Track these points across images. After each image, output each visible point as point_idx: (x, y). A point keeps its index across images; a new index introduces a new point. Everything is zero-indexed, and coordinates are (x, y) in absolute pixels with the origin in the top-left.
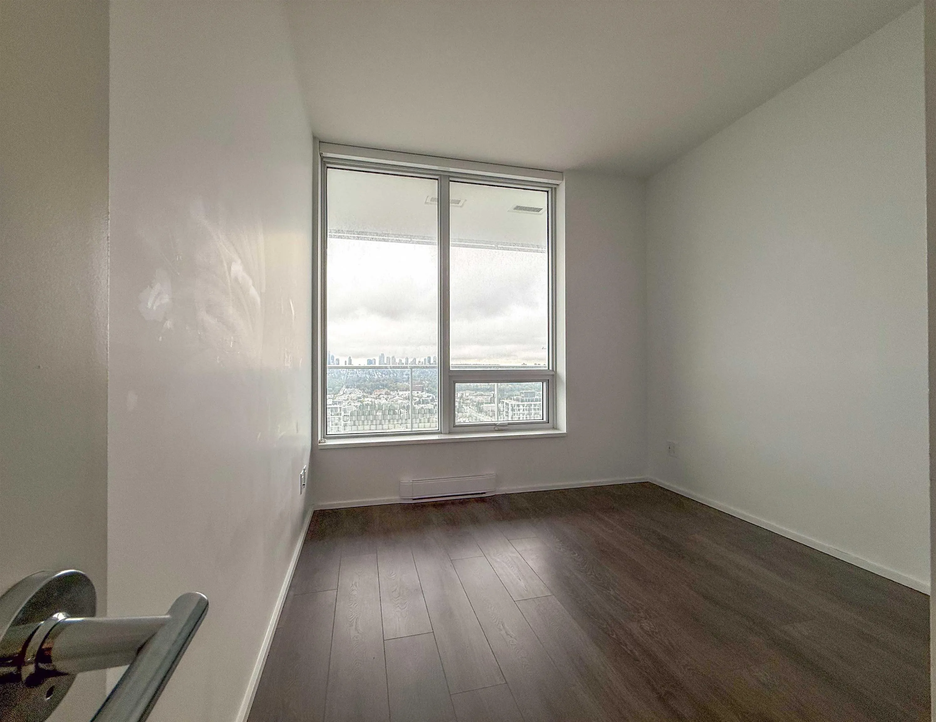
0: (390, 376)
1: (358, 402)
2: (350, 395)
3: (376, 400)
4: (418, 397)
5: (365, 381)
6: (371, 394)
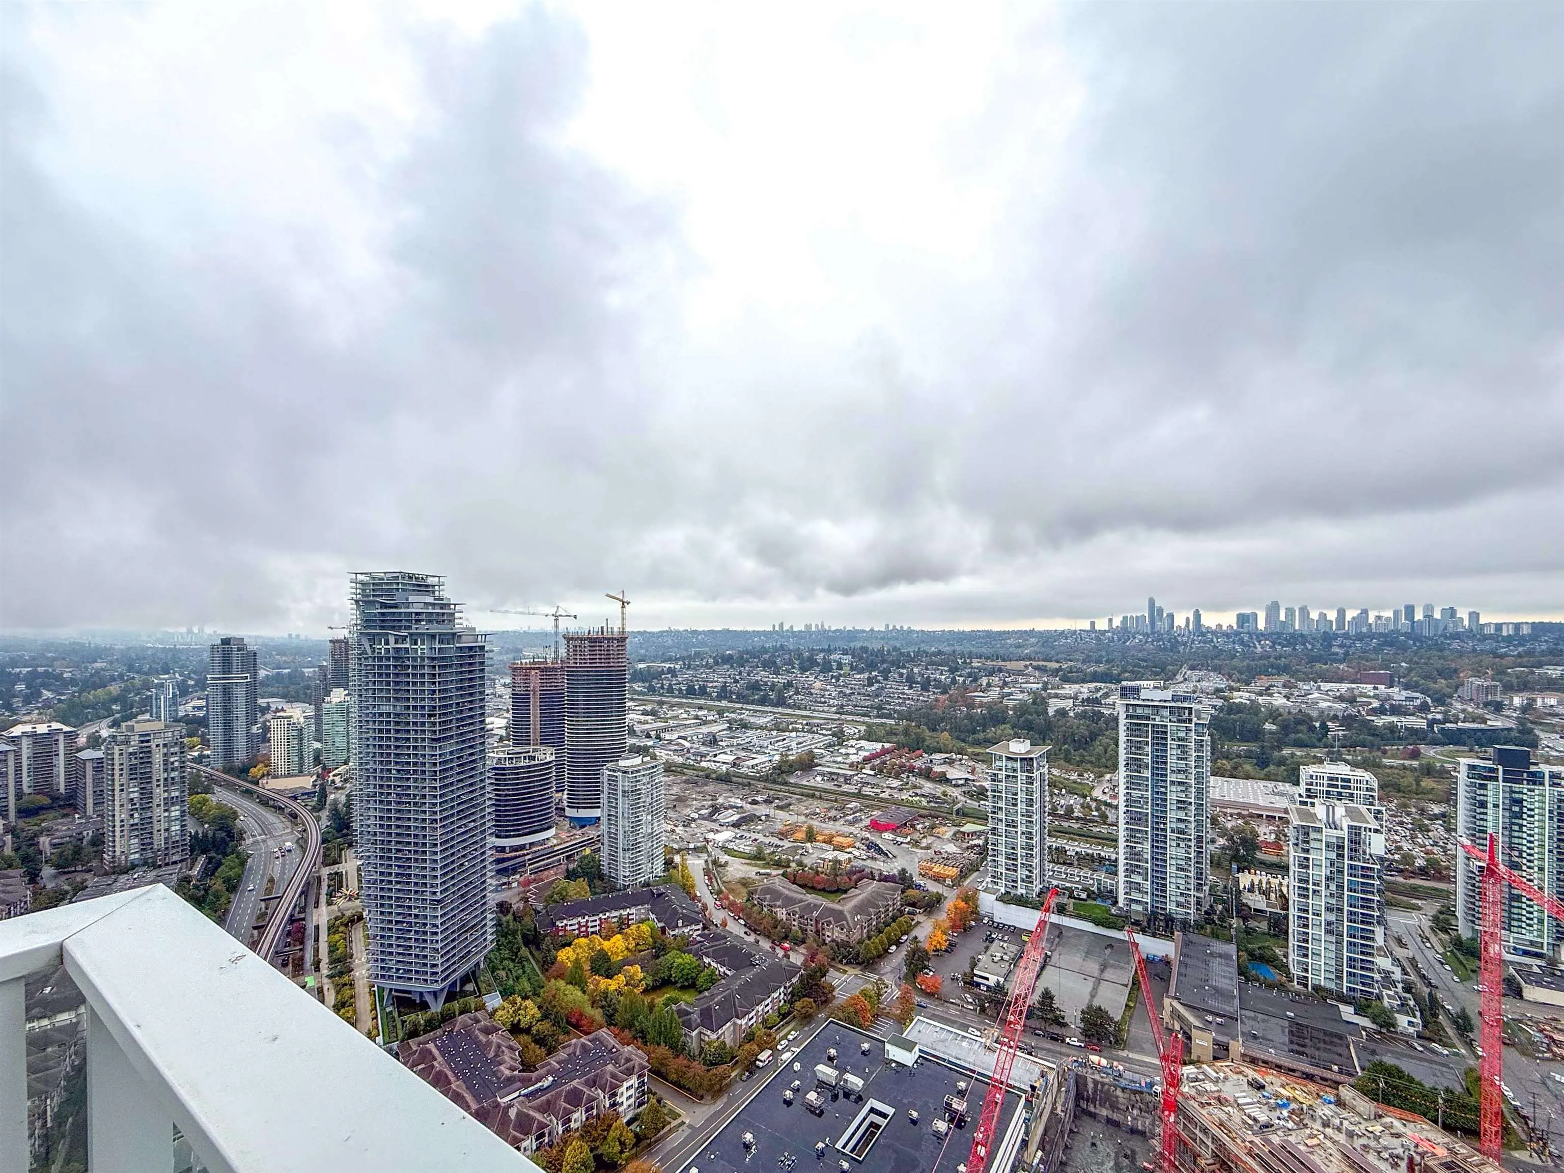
0: (1295, 649)
1: (1217, 697)
2: (1198, 684)
3: (1260, 698)
4: (1376, 697)
5: (1234, 657)
6: (1248, 685)
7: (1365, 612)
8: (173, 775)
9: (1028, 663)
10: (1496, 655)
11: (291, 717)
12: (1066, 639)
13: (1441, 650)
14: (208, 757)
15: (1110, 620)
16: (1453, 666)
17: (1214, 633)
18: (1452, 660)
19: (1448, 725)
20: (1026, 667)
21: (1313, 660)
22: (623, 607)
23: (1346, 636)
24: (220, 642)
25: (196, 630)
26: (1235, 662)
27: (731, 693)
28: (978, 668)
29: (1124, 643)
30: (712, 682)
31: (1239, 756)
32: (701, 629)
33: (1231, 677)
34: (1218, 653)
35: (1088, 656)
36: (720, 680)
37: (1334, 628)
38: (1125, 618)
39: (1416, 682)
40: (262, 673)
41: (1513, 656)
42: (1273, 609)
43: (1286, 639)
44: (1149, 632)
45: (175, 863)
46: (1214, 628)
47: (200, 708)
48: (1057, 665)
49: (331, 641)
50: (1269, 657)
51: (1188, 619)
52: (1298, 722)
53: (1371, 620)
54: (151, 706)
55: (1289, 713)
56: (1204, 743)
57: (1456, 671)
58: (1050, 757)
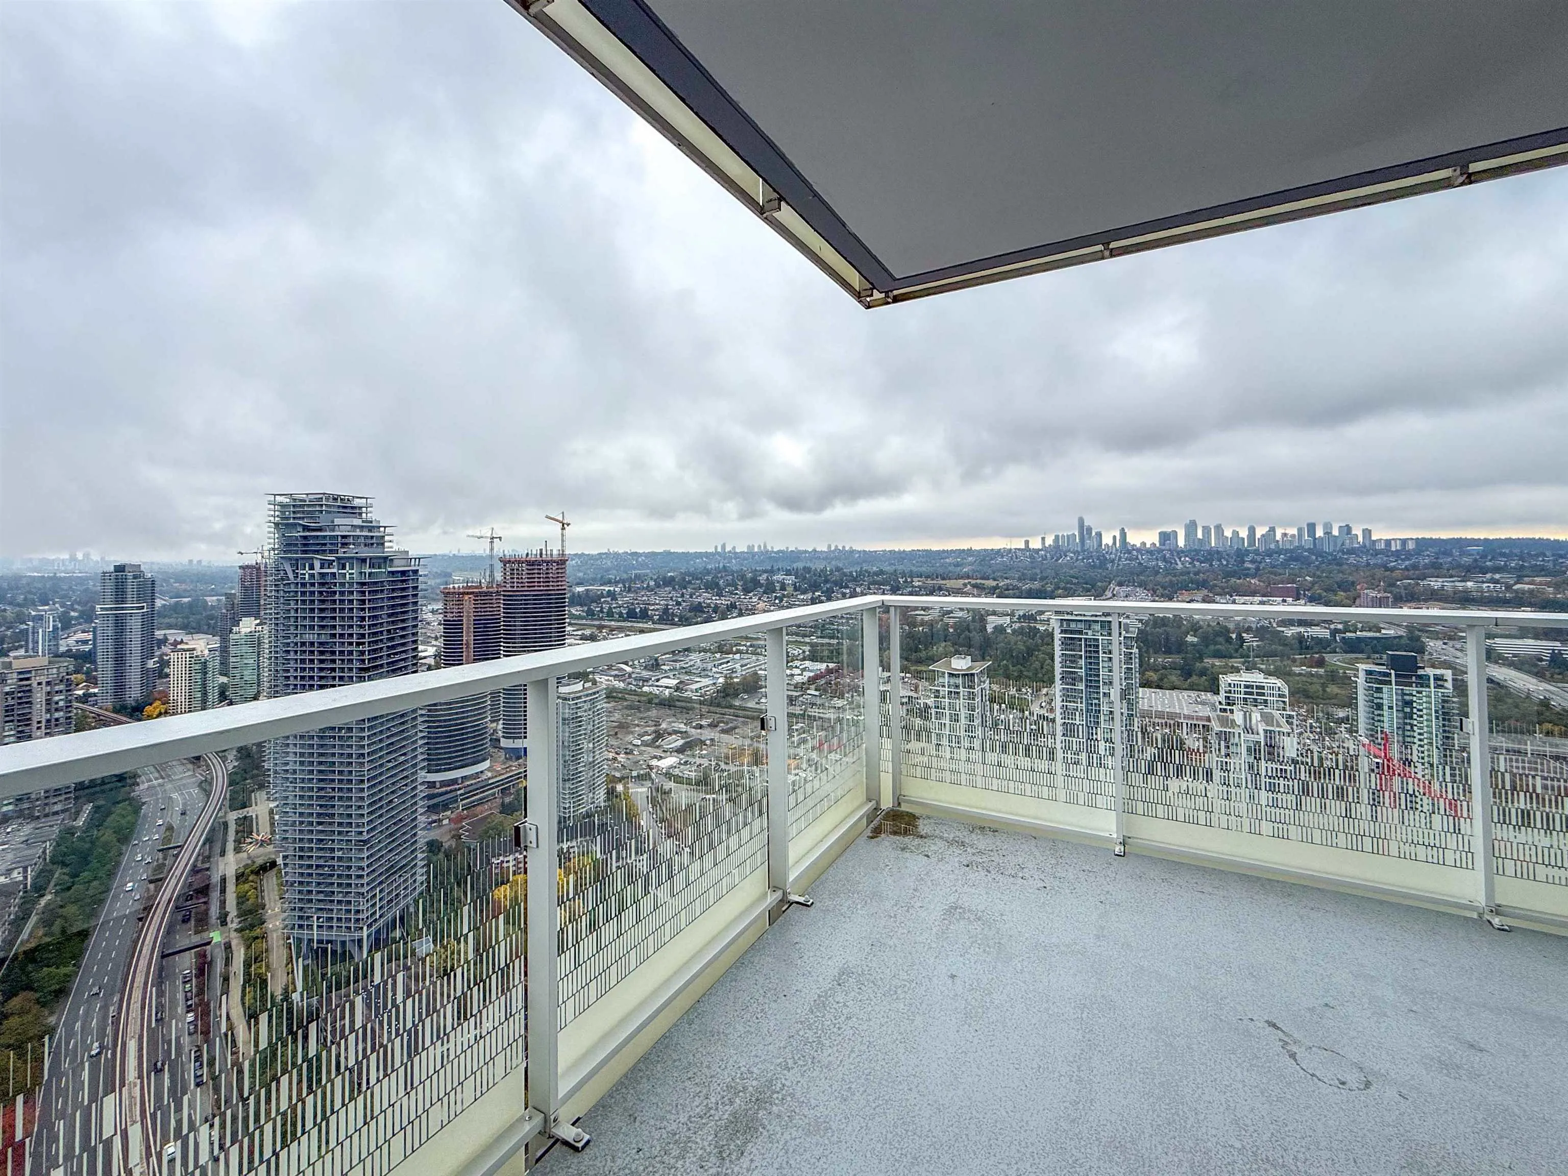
5: (1157, 573)
7: (1272, 530)
8: (57, 715)
9: (966, 581)
10: (1387, 569)
11: (194, 649)
12: (1002, 557)
13: (1340, 565)
14: (95, 695)
15: (1043, 539)
16: (1351, 578)
17: (1139, 550)
18: (1350, 574)
19: (1348, 634)
20: (965, 585)
21: (1229, 575)
22: (563, 529)
23: (1257, 552)
24: (112, 569)
25: (80, 556)
26: (1159, 578)
27: (673, 615)
28: (919, 587)
29: (1057, 560)
30: (653, 605)
31: (1164, 668)
32: (641, 552)
33: (1155, 592)
34: (1143, 569)
35: (1023, 574)
36: (662, 602)
37: (1246, 545)
38: (1057, 537)
39: (1320, 595)
40: (159, 603)
41: (1402, 569)
42: (1191, 527)
43: (1203, 555)
44: (1079, 549)
45: (56, 813)
46: (1138, 545)
47: (85, 642)
48: (994, 583)
49: (240, 567)
50: (1189, 573)
51: (1115, 537)
52: (1217, 634)
53: (1278, 537)
54: (27, 641)
55: (1209, 625)
56: (1133, 656)
57: (1353, 583)
58: (990, 673)
